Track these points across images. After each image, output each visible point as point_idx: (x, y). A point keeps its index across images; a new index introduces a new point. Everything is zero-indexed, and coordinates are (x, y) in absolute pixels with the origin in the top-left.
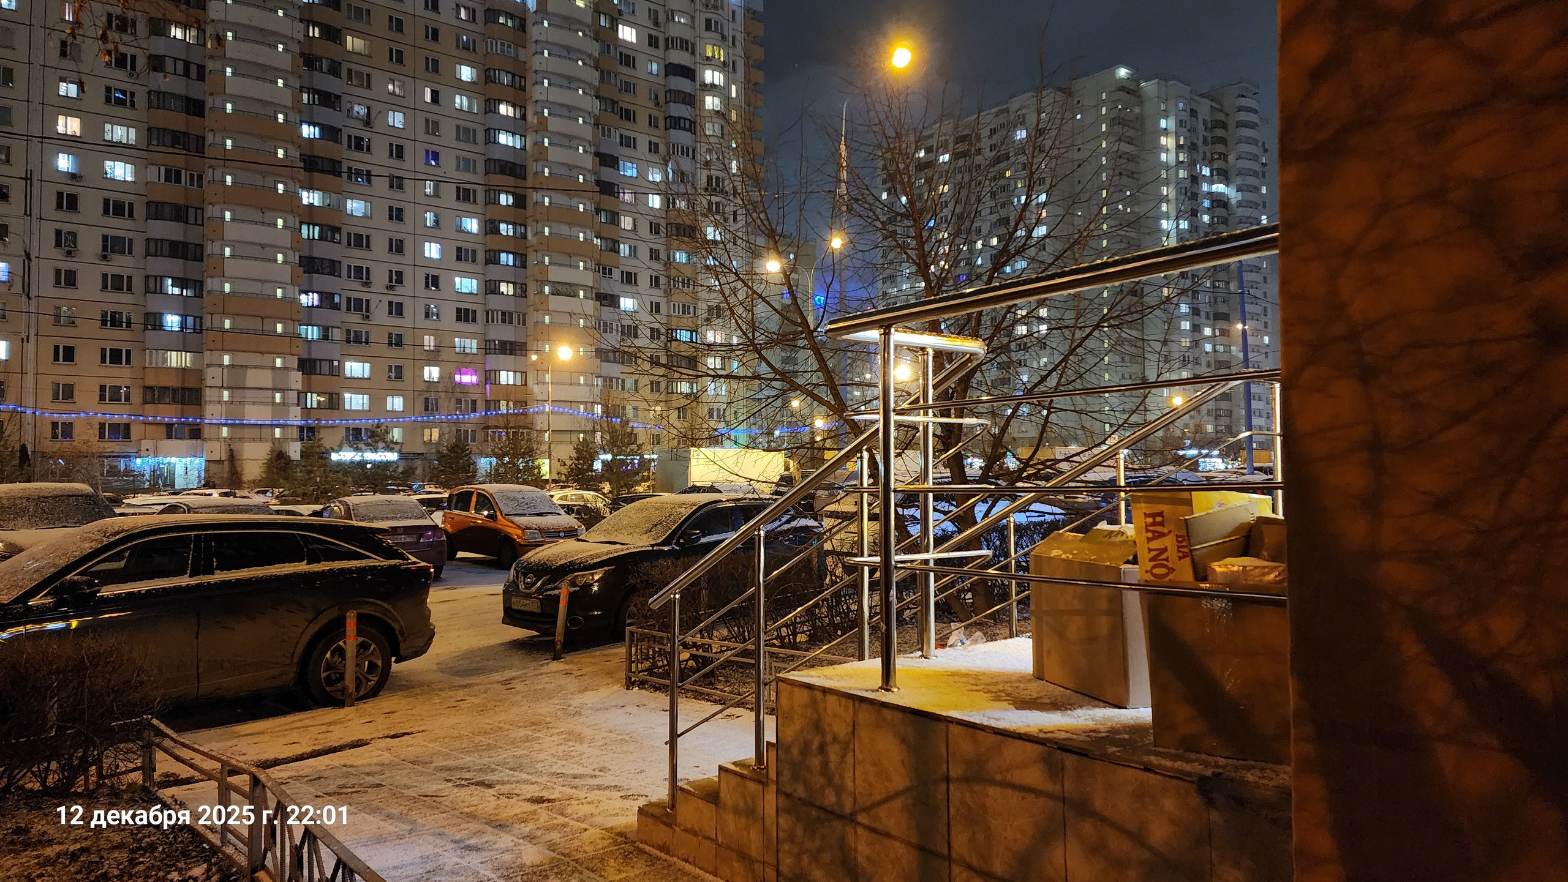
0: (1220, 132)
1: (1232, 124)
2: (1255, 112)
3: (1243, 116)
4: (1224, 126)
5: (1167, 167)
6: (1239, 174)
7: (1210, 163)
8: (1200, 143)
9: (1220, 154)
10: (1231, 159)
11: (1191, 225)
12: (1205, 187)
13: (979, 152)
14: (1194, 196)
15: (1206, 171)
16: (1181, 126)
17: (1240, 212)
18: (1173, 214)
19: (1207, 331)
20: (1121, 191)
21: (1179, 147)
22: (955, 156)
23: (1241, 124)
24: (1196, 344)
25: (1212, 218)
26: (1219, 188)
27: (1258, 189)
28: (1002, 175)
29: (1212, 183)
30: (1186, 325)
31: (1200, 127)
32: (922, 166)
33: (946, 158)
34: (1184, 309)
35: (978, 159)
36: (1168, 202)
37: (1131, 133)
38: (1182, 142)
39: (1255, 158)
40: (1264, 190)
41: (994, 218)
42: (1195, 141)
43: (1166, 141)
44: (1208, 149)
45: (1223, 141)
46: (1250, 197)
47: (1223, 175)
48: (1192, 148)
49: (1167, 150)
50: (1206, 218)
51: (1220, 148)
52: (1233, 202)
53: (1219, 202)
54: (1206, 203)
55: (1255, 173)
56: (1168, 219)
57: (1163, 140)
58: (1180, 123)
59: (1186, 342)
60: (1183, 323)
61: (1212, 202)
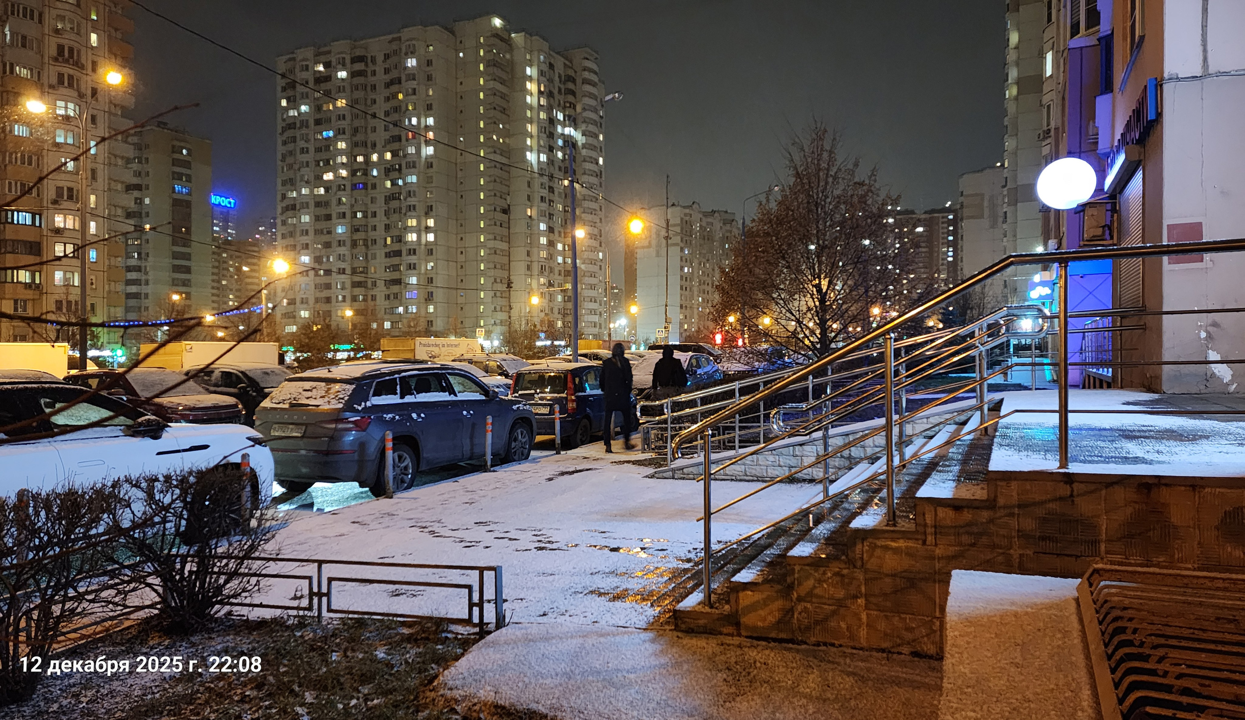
0: (570, 86)
1: (579, 81)
2: (595, 73)
3: (586, 75)
4: (574, 81)
5: (531, 108)
6: (584, 122)
7: (563, 109)
8: (556, 92)
9: (570, 103)
10: (579, 108)
11: (548, 158)
12: (559, 129)
13: (374, 73)
14: (551, 135)
15: (560, 116)
16: (542, 75)
17: (584, 152)
18: (535, 147)
19: (560, 247)
20: (495, 123)
21: (540, 93)
22: (353, 75)
23: (586, 81)
24: (551, 257)
25: (564, 155)
26: (568, 131)
27: (596, 137)
28: (395, 96)
29: (564, 126)
30: (543, 240)
31: (557, 78)
32: (320, 79)
33: (342, 74)
34: (543, 227)
35: (372, 80)
36: (531, 137)
37: (504, 76)
38: (542, 89)
39: (596, 111)
40: (601, 137)
41: (387, 135)
42: (552, 90)
43: (531, 87)
44: (562, 98)
45: (573, 93)
46: (591, 140)
47: (573, 121)
48: (550, 95)
49: (531, 94)
50: (560, 155)
51: (570, 98)
52: (580, 144)
53: (570, 143)
54: (560, 142)
55: (595, 123)
56: (531, 151)
57: (529, 85)
58: (541, 73)
59: (544, 254)
60: (541, 238)
61: (565, 142)
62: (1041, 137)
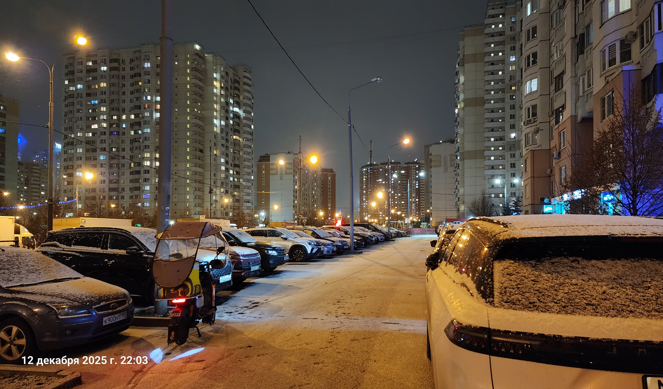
0: (237, 85)
1: (241, 83)
2: (250, 80)
3: (246, 80)
4: (239, 83)
5: (216, 95)
6: (244, 105)
7: (233, 98)
8: (229, 88)
9: (237, 95)
10: (241, 97)
11: (226, 123)
12: (231, 108)
13: (124, 69)
14: (227, 111)
15: (231, 101)
16: (222, 78)
17: (244, 121)
18: (219, 117)
19: (231, 172)
20: (196, 102)
21: (221, 88)
22: (111, 69)
23: (245, 84)
24: (227, 177)
25: (234, 122)
26: (236, 109)
27: (250, 113)
28: (137, 83)
29: (234, 107)
30: (223, 168)
31: (230, 81)
32: (90, 70)
33: (104, 68)
34: (223, 160)
35: (122, 73)
36: (216, 111)
37: (201, 77)
38: (222, 86)
39: (250, 99)
40: (252, 114)
41: (132, 105)
42: (227, 87)
43: (216, 84)
44: (232, 91)
45: (238, 89)
46: (248, 116)
47: (238, 104)
48: (226, 89)
49: (216, 88)
50: (231, 122)
51: (237, 92)
52: (242, 117)
53: (236, 116)
54: (231, 115)
55: (250, 106)
56: (216, 119)
57: (215, 83)
58: (222, 77)
59: (223, 175)
60: (222, 167)
61: (234, 115)
62: (526, 123)
